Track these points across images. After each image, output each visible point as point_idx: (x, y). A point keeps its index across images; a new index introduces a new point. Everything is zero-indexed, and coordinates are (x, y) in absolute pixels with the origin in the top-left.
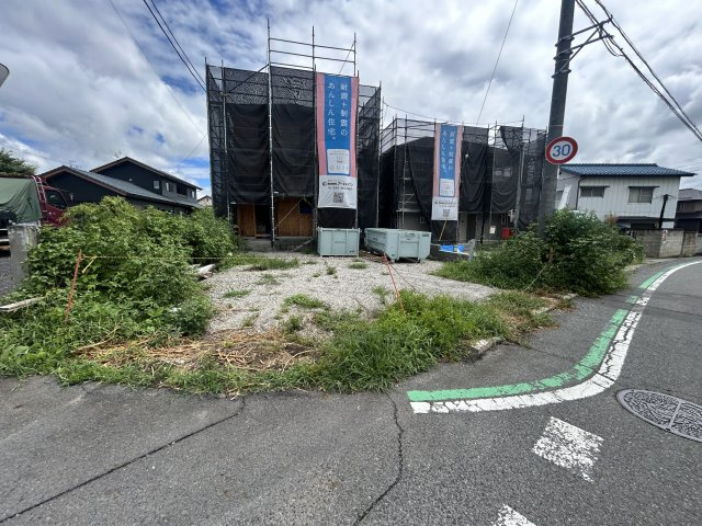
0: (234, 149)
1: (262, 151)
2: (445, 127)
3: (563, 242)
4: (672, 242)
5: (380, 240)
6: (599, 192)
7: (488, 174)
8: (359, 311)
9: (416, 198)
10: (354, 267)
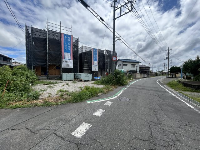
0: (35, 50)
1: (45, 51)
2: (94, 49)
3: (116, 76)
4: (138, 75)
5: (80, 76)
6: (126, 65)
7: (104, 60)
8: (76, 92)
9: (88, 65)
10: (73, 83)
